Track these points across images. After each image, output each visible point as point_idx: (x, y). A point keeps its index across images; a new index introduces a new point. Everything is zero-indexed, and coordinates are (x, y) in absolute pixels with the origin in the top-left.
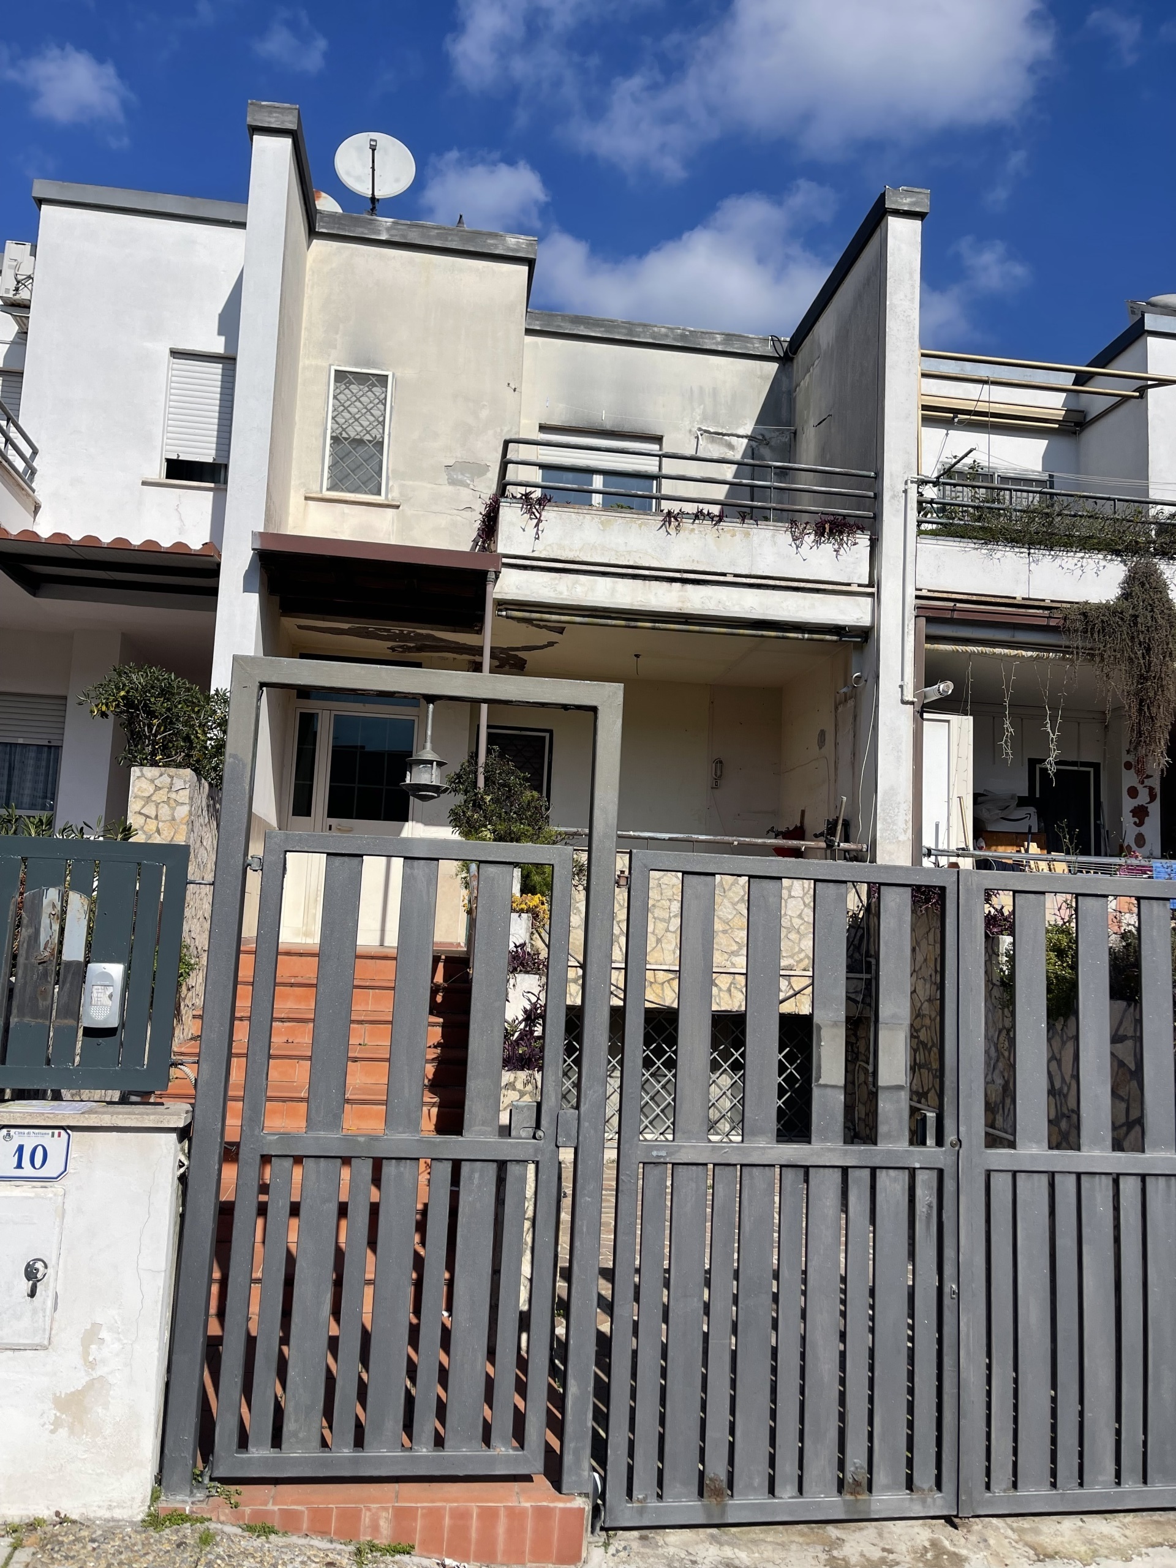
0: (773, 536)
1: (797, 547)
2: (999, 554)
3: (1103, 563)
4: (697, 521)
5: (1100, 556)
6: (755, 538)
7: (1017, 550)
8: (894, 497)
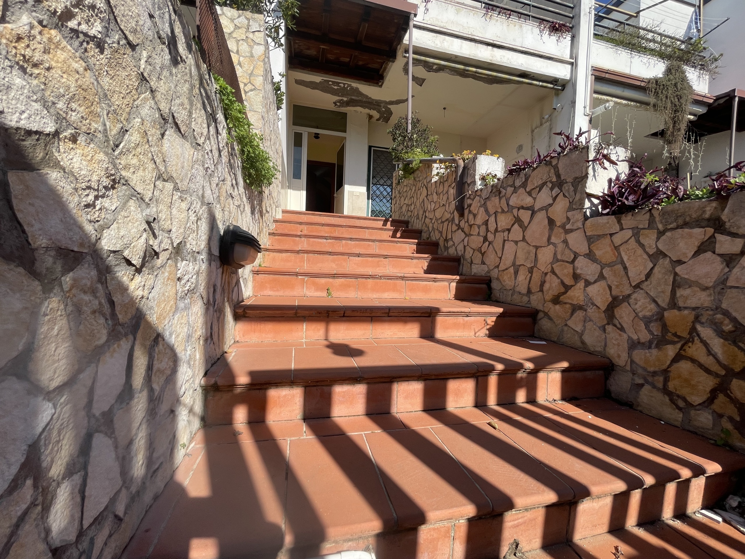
0: (532, 29)
1: (541, 36)
2: (619, 52)
3: (657, 62)
4: (499, 16)
5: (656, 59)
6: (524, 28)
7: (626, 51)
8: (585, 14)
